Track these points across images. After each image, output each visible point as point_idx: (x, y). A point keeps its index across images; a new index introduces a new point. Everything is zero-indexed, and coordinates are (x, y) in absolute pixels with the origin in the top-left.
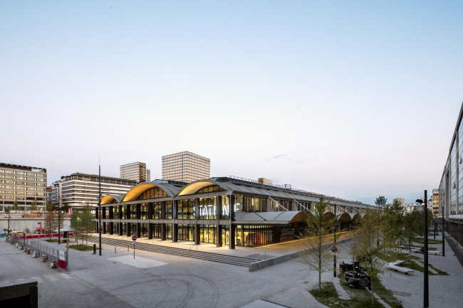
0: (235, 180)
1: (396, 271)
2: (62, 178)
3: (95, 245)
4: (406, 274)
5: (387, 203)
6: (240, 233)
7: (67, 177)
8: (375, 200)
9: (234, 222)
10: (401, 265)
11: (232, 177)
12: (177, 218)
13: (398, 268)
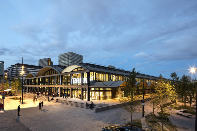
0: (92, 65)
1: (181, 115)
2: (11, 66)
3: (20, 97)
4: (187, 117)
5: (177, 76)
6: (93, 93)
7: (14, 65)
8: (171, 75)
9: (90, 87)
10: (184, 112)
11: (90, 63)
12: (62, 85)
13: (181, 113)
